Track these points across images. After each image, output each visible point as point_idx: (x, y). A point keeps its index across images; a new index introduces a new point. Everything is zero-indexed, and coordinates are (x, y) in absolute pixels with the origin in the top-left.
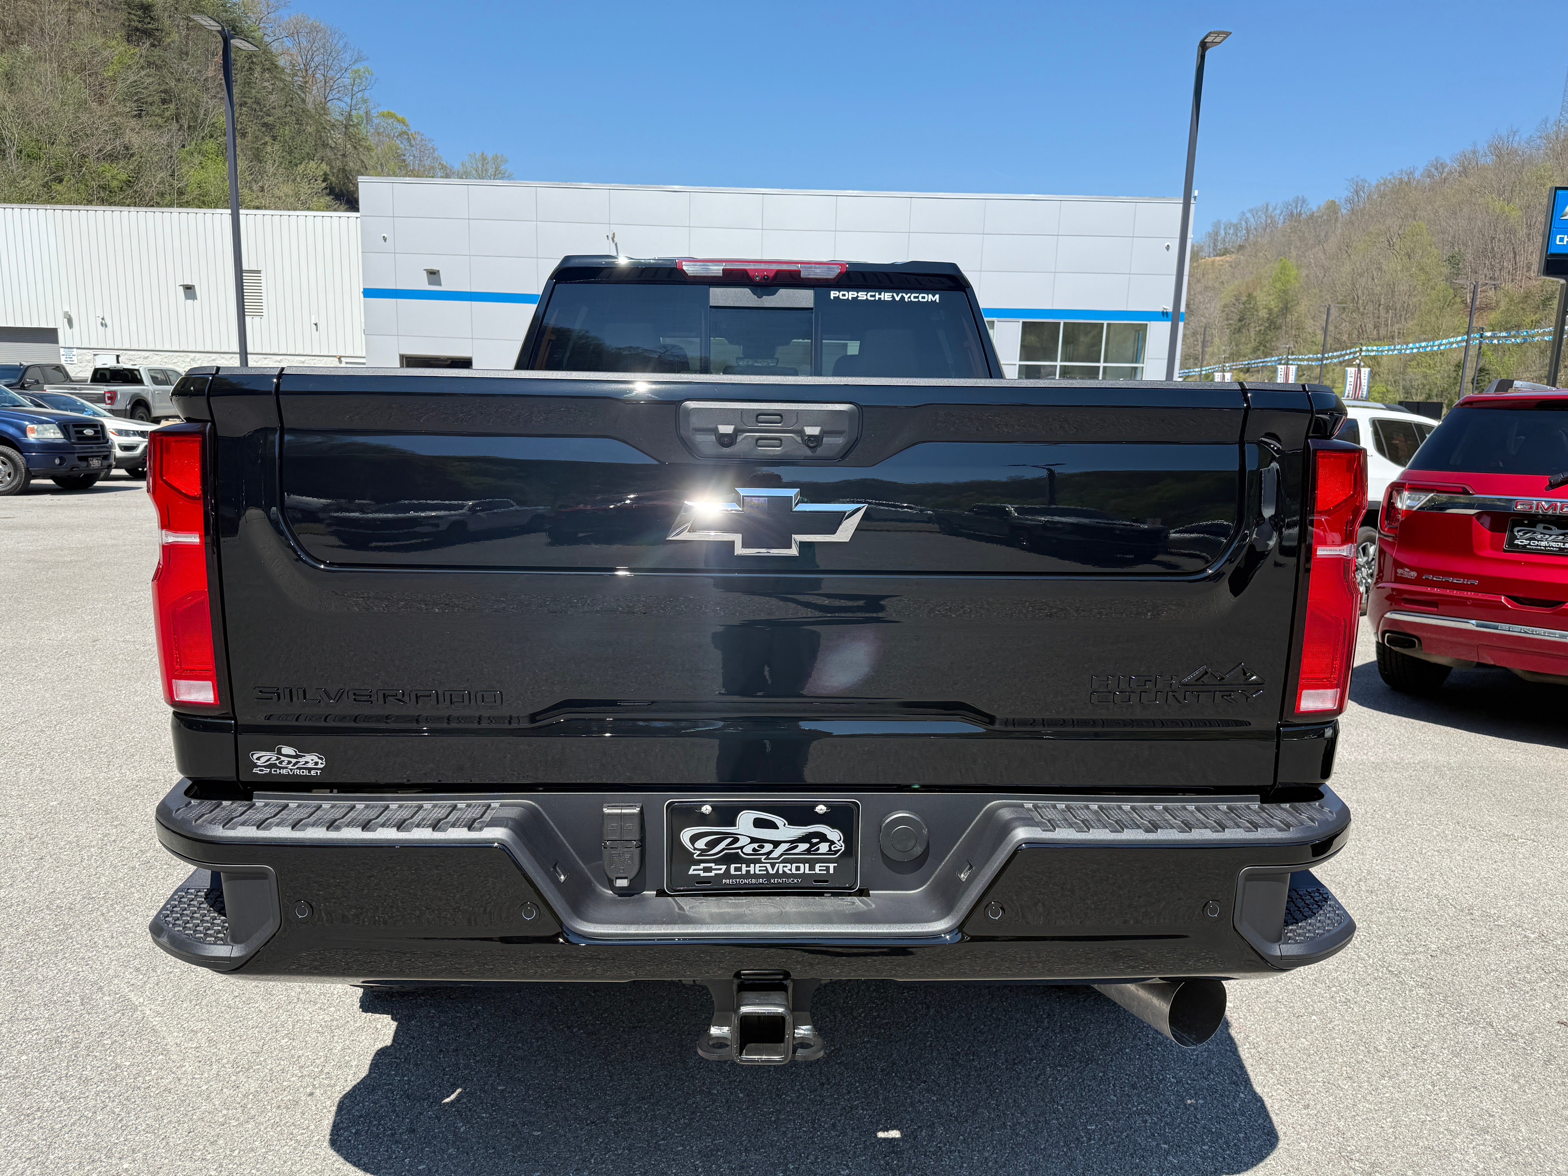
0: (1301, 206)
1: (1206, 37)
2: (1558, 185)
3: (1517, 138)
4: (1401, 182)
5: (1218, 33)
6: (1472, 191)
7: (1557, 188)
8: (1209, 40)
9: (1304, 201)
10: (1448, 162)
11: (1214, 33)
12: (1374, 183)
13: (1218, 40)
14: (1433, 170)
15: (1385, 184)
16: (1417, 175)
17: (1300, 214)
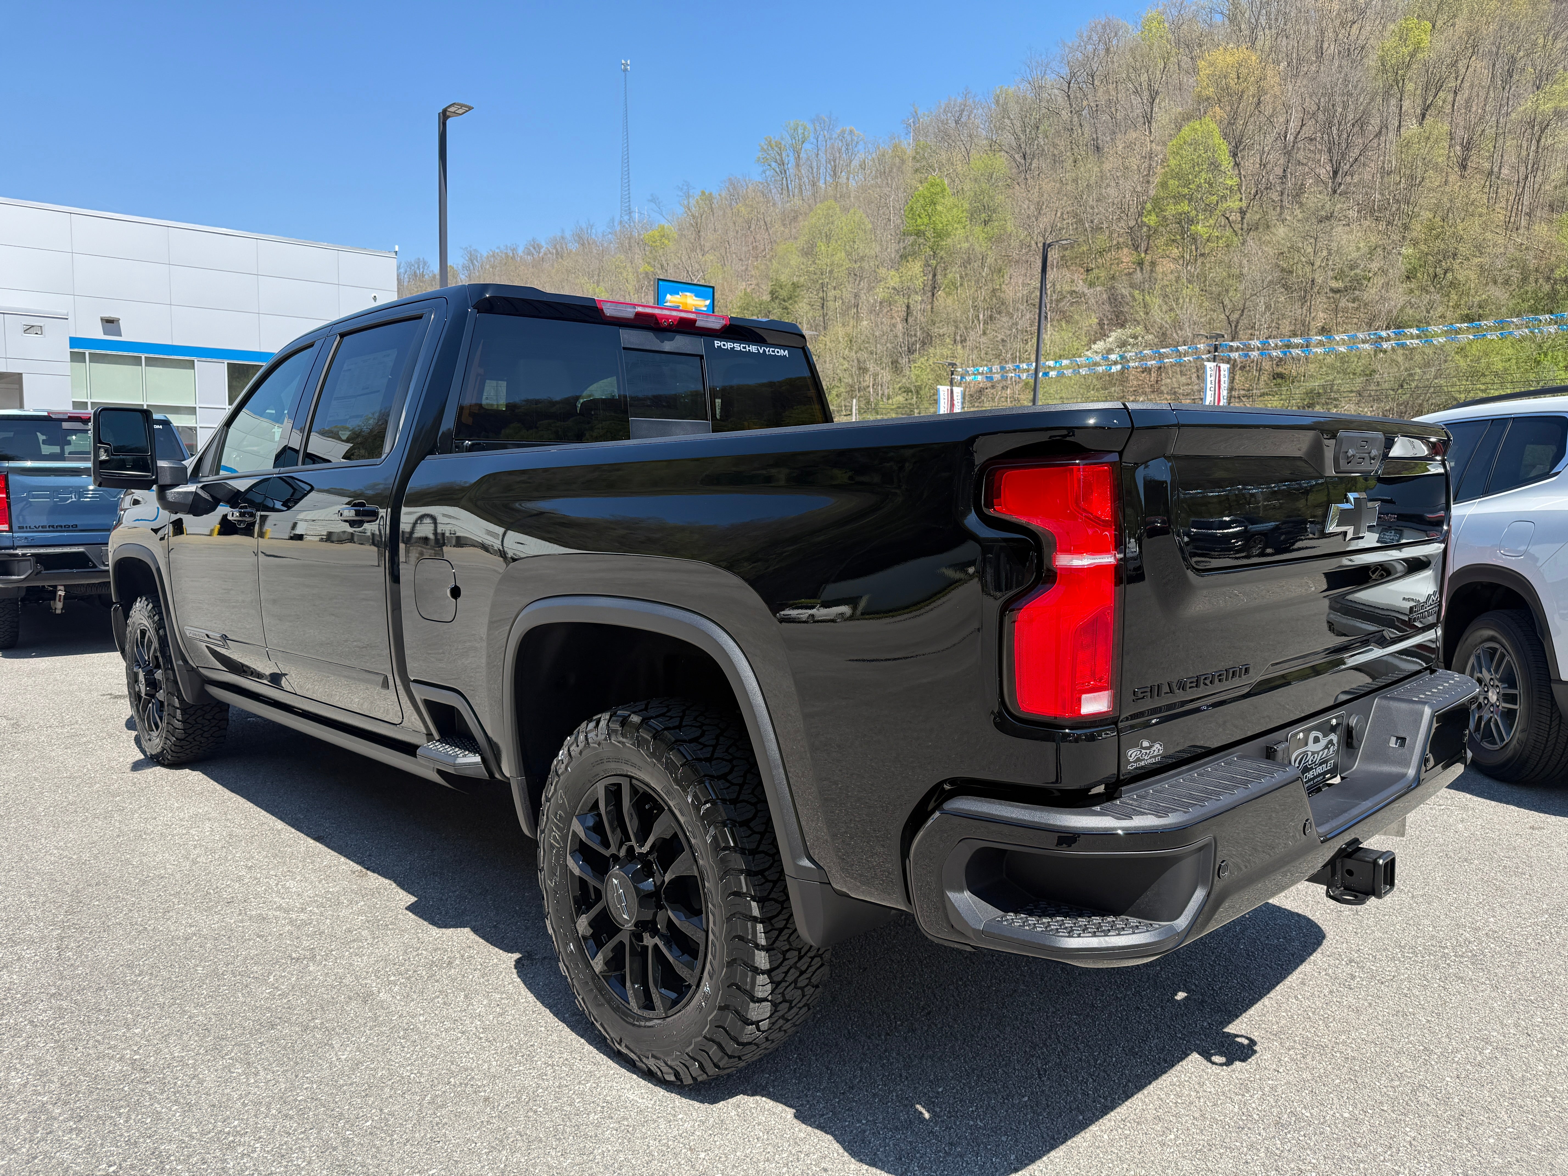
0: (423, 268)
1: (450, 106)
2: (661, 277)
3: (594, 231)
4: (507, 256)
5: (462, 106)
6: (568, 272)
7: (659, 279)
8: (452, 109)
9: (425, 263)
10: (543, 244)
11: (458, 104)
12: (485, 254)
13: (460, 111)
14: (532, 249)
15: (494, 256)
16: (520, 251)
17: (423, 276)
